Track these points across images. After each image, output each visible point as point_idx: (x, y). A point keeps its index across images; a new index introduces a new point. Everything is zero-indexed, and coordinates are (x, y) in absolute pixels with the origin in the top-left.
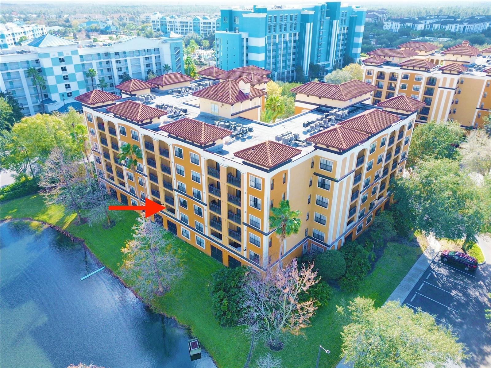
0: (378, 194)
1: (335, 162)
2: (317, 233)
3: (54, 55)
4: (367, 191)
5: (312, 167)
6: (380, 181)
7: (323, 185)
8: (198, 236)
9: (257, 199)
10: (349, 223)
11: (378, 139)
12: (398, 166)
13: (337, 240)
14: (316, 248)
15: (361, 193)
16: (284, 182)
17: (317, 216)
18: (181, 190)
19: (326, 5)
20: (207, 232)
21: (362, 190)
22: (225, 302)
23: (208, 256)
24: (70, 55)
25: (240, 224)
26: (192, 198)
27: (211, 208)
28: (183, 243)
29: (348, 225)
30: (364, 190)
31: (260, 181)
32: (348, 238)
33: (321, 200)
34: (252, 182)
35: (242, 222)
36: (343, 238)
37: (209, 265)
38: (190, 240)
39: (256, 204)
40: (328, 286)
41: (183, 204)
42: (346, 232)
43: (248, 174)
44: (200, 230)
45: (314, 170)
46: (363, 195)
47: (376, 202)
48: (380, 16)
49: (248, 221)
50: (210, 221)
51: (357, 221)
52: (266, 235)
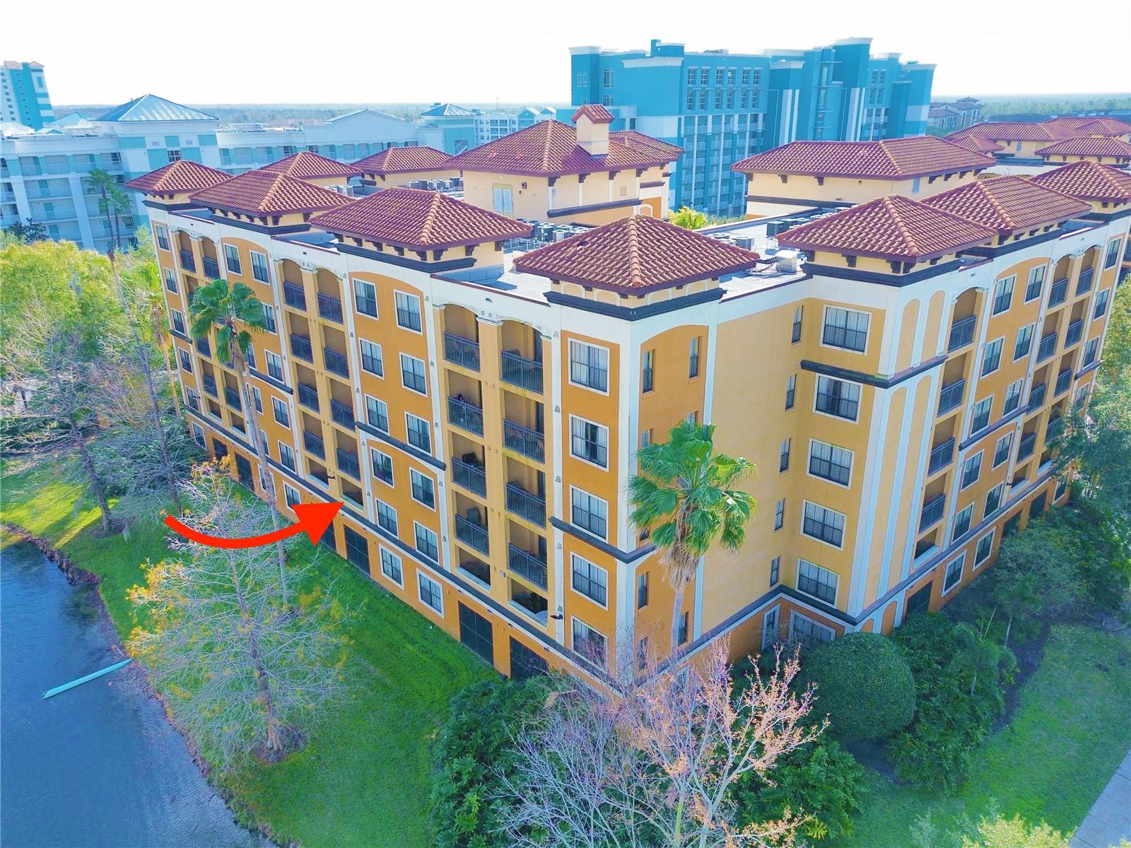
0: (1012, 466)
1: (880, 315)
2: (813, 576)
3: (155, 143)
4: (977, 448)
5: (796, 340)
6: (1021, 420)
7: (833, 403)
8: (424, 572)
9: (594, 428)
10: (921, 548)
11: (1021, 268)
12: (1075, 385)
13: (881, 602)
14: (807, 629)
15: (961, 448)
16: (694, 373)
17: (811, 514)
18: (376, 425)
19: (834, 51)
20: (448, 560)
21: (964, 438)
22: (472, 798)
23: (451, 641)
24: (196, 144)
25: (542, 523)
26: (404, 447)
27: (457, 477)
28: (383, 596)
29: (918, 554)
30: (970, 441)
31: (604, 362)
32: (918, 602)
33: (826, 456)
34: (577, 367)
35: (548, 515)
36: (901, 600)
37: (449, 670)
38: (402, 587)
39: (592, 451)
40: (851, 760)
41: (383, 472)
42: (912, 578)
43: (564, 335)
44: (427, 552)
45: (804, 351)
46: (966, 457)
47: (1007, 495)
48: (962, 113)
49: (565, 513)
50: (457, 522)
51: (946, 547)
52: (628, 559)
